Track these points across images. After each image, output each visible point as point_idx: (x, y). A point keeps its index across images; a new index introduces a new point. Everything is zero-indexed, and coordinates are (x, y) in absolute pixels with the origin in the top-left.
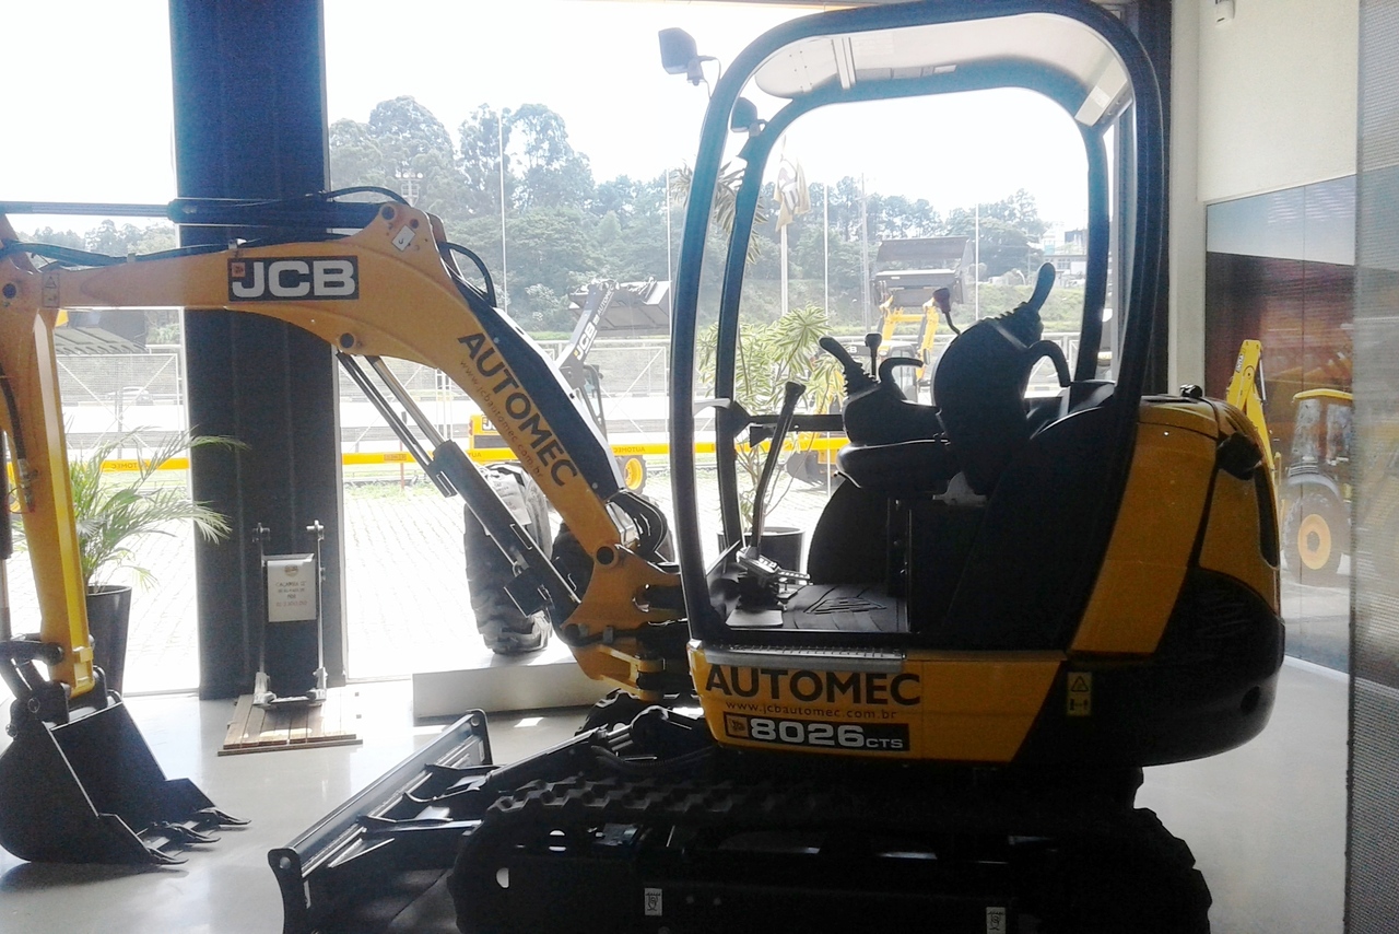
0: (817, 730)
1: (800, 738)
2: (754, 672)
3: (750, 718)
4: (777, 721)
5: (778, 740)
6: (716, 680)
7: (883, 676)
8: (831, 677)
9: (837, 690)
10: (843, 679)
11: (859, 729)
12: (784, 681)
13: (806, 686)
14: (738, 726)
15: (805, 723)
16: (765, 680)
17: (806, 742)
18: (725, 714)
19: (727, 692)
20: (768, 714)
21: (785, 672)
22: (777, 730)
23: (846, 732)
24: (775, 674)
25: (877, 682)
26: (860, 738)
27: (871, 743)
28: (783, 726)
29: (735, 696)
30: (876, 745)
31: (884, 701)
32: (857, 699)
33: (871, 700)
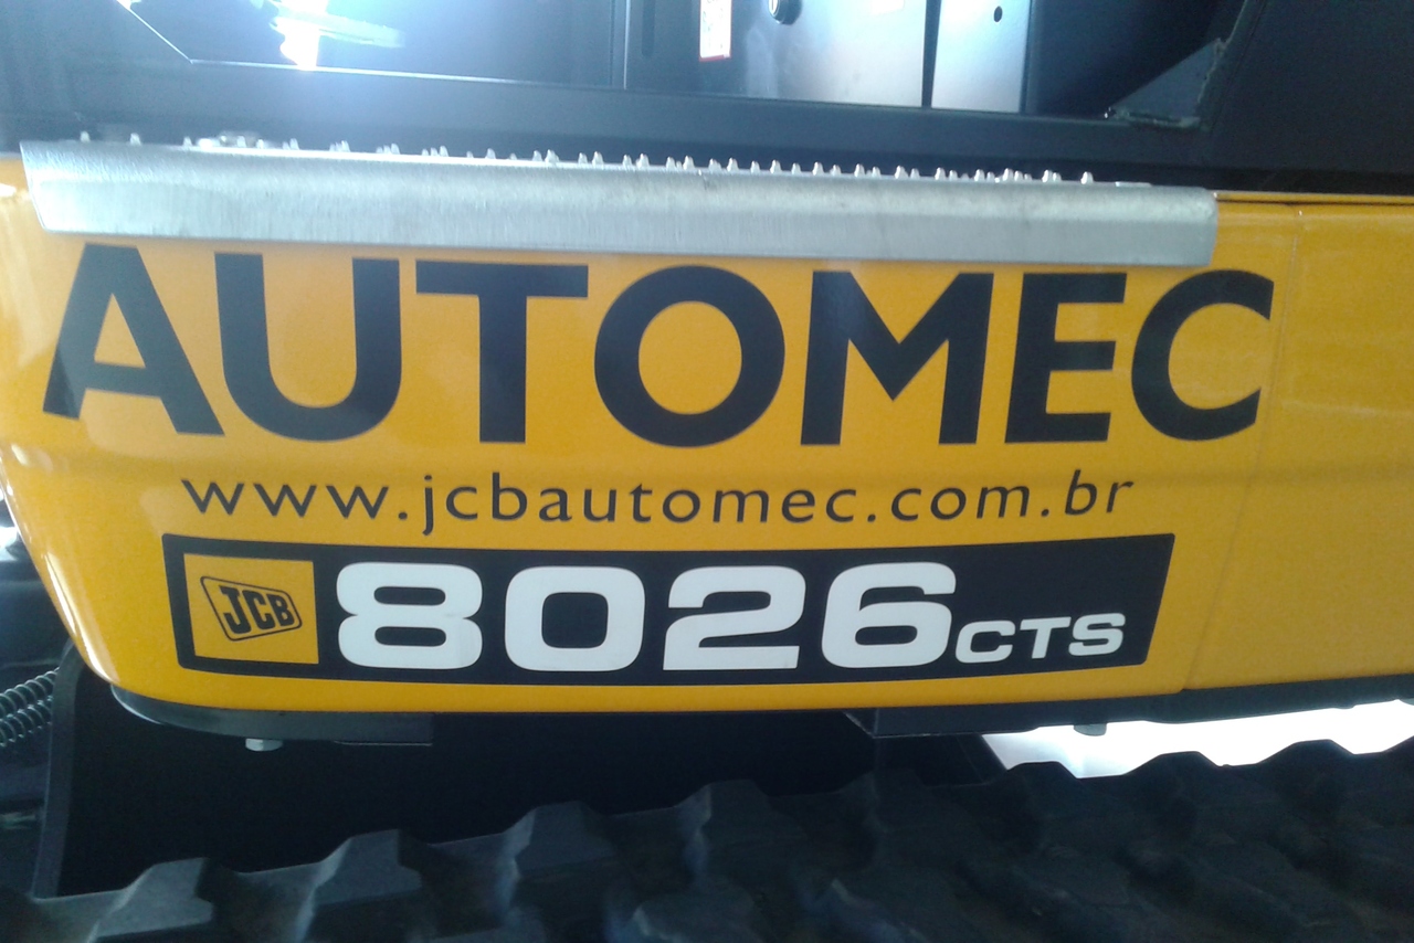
0: (719, 603)
1: (621, 645)
2: (375, 281)
3: (326, 560)
4: (496, 569)
5: (494, 665)
6: (117, 344)
7: (1107, 287)
9: (858, 372)
11: (940, 578)
14: (252, 610)
15: (657, 571)
17: (648, 666)
18: (176, 549)
19: (193, 415)
20: (451, 533)
21: (566, 280)
22: (491, 618)
23: (872, 597)
24: (500, 291)
25: (1075, 322)
26: (932, 625)
27: (983, 642)
28: (528, 593)
30: (1003, 652)
31: (1092, 427)
32: (959, 423)
33: (1030, 422)
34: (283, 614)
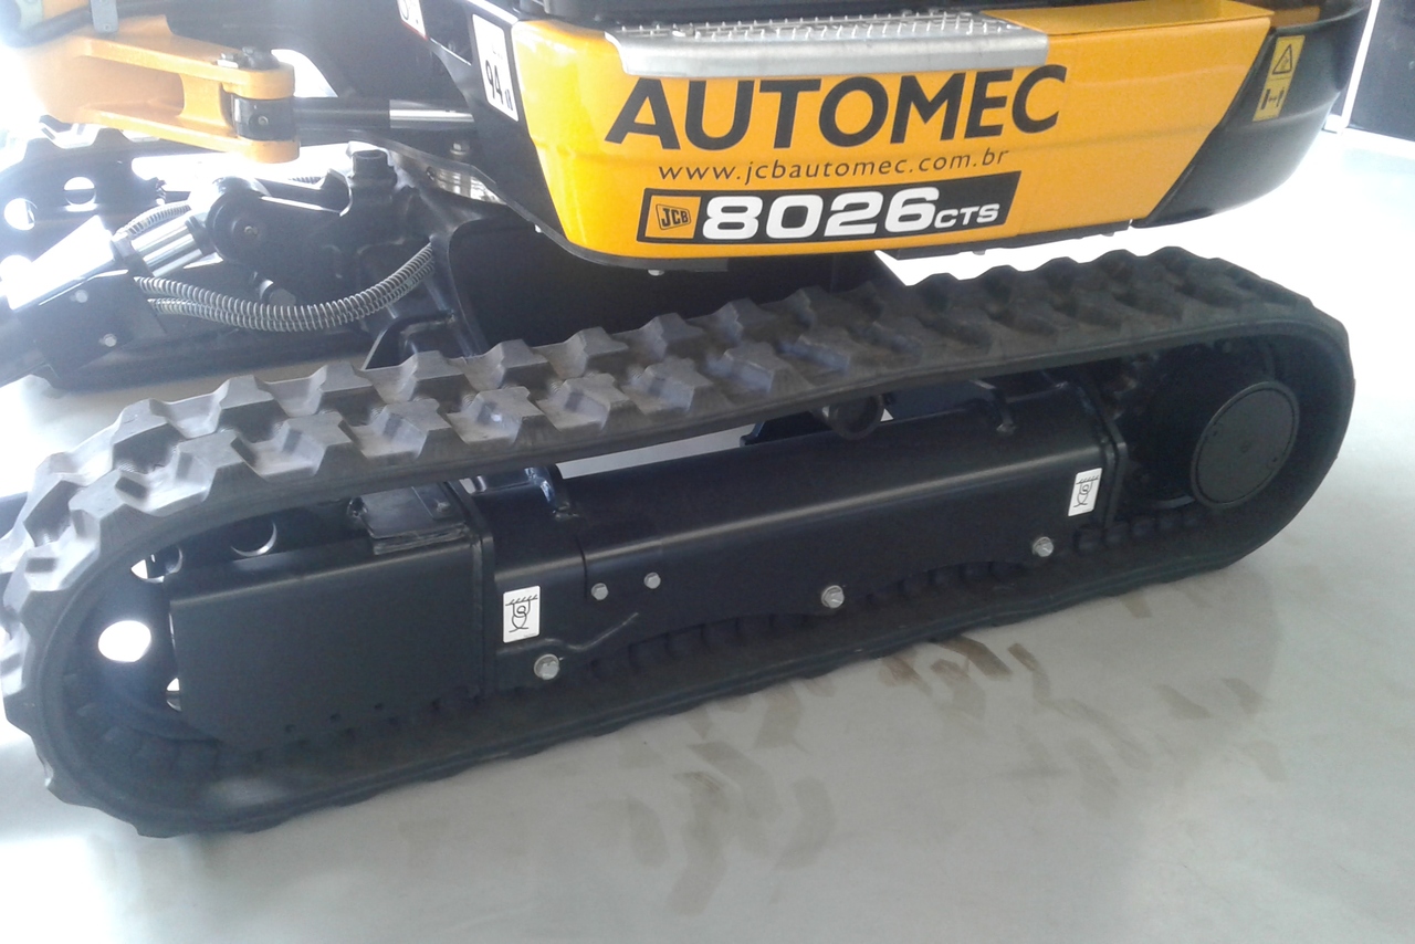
0: (850, 207)
1: (810, 226)
2: (745, 89)
3: (706, 196)
4: (769, 198)
5: (761, 236)
6: (646, 115)
7: (1007, 75)
8: (910, 88)
9: (914, 113)
10: (931, 89)
11: (932, 194)
12: (808, 107)
13: (854, 112)
14: (673, 217)
15: (828, 196)
16: (766, 108)
19: (669, 141)
21: (812, 85)
22: (763, 218)
23: (907, 203)
24: (789, 90)
25: (994, 90)
26: (927, 211)
27: (945, 219)
28: (779, 207)
29: (688, 152)
30: (952, 222)
31: (995, 130)
32: (948, 132)
33: (974, 130)
34: (685, 218)
